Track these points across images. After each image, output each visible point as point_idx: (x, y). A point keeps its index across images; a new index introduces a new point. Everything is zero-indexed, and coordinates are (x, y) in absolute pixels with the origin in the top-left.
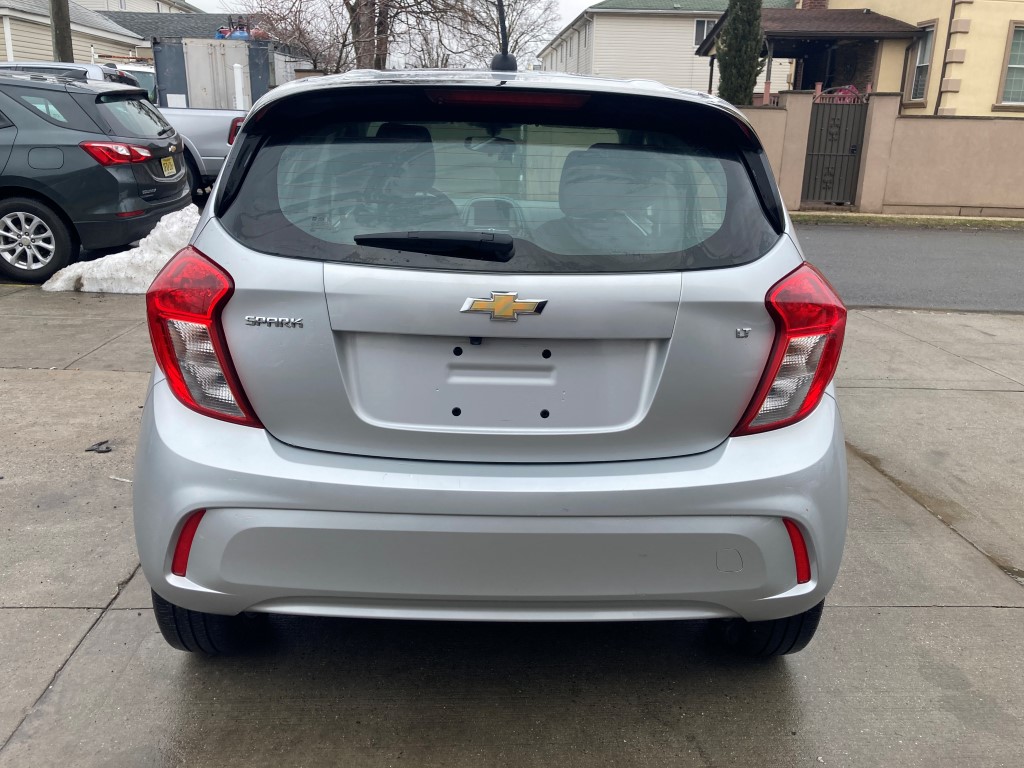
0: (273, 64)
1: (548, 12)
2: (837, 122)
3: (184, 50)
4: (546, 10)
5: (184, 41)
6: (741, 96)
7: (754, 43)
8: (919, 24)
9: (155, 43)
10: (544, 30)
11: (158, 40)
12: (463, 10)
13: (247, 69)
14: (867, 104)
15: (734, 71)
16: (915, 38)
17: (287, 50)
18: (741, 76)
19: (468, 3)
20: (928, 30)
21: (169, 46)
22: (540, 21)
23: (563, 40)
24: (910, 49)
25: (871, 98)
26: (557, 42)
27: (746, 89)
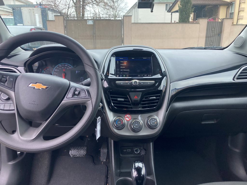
0: (48, 14)
1: (126, 5)
2: (214, 27)
3: (22, 11)
4: (125, 5)
5: (22, 8)
6: (186, 20)
7: (190, 4)
8: (230, 1)
9: (13, 9)
10: (125, 10)
11: (14, 8)
12: (104, 2)
13: (41, 16)
14: (223, 21)
15: (184, 13)
16: (229, 5)
17: (53, 11)
18: (186, 14)
19: (105, 1)
20: (233, 3)
21: (17, 10)
22: (124, 8)
23: (131, 11)
24: (228, 8)
25: (224, 20)
26: (129, 12)
27: (188, 18)
